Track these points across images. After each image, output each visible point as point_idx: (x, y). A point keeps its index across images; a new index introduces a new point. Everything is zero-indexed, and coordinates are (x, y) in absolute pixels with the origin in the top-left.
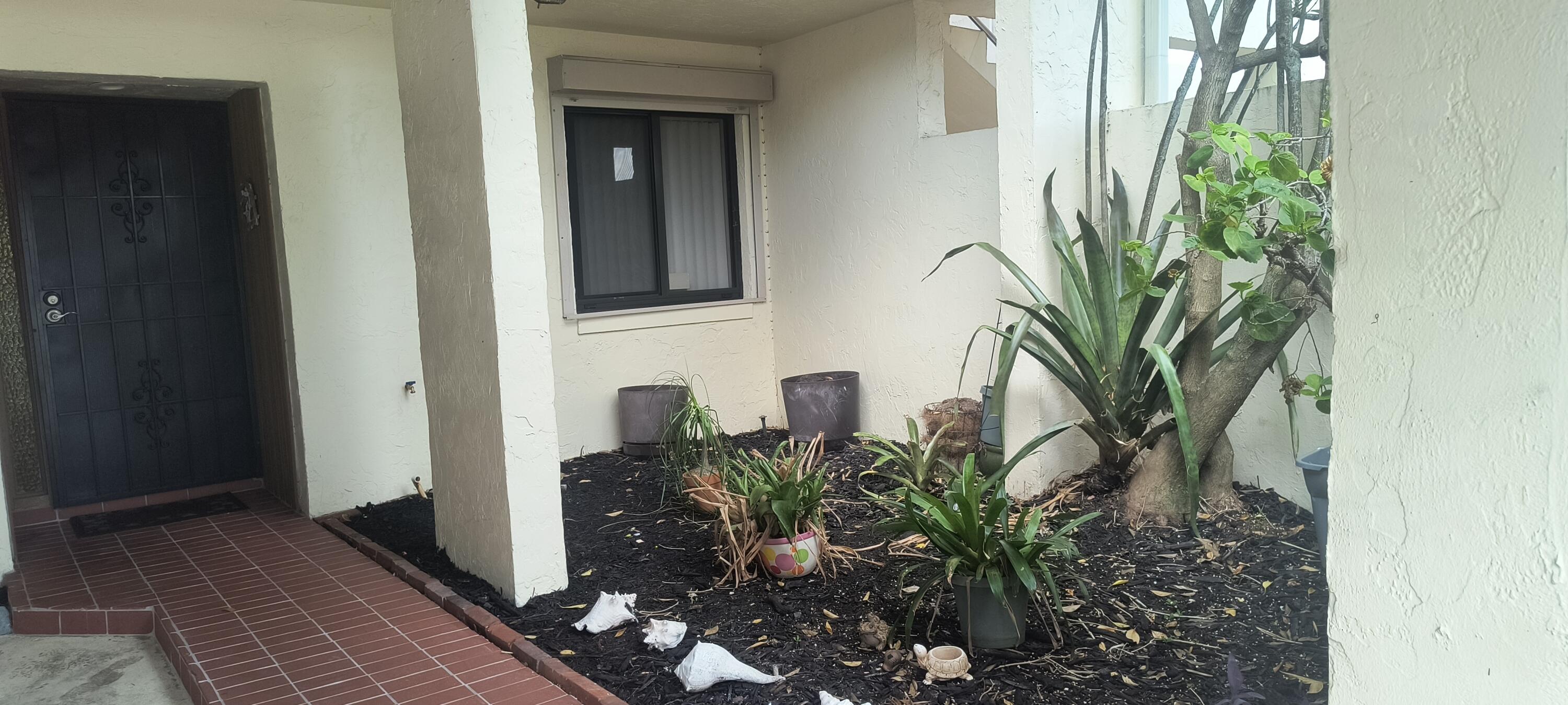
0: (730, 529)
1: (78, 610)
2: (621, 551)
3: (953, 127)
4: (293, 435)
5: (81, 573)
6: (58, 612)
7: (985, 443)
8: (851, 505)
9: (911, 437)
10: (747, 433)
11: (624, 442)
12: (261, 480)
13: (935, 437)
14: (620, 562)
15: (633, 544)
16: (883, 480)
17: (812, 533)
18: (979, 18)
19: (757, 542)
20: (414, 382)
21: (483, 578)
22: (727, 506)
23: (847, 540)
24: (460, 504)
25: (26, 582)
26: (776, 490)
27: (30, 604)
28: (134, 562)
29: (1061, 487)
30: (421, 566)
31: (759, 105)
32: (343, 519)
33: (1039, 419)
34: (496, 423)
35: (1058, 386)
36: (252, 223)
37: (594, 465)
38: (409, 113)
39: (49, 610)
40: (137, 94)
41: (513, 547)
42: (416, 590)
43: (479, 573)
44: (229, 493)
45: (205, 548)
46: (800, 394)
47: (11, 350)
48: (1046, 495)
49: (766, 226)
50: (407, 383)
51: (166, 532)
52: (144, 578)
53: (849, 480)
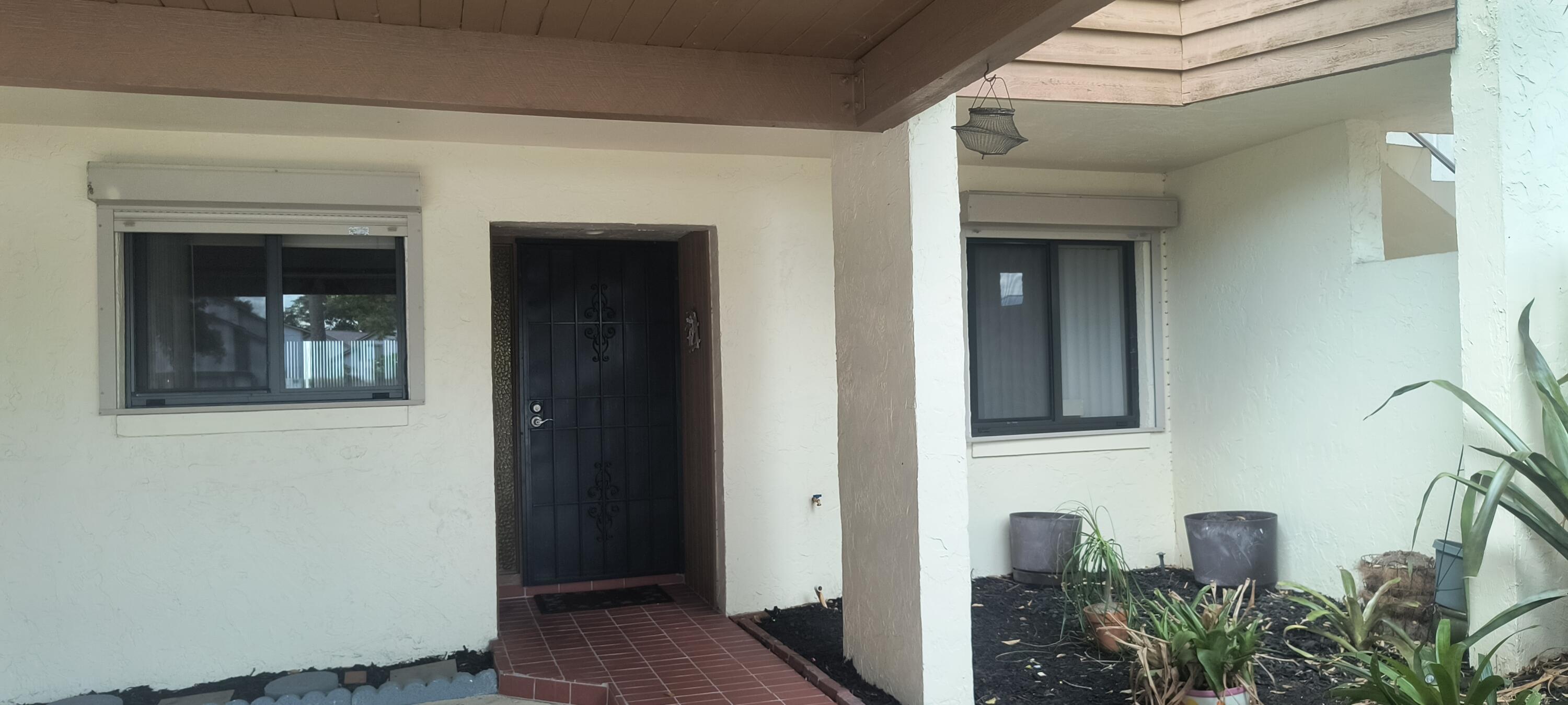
0: (1149, 674)
1: (548, 679)
2: (1023, 682)
3: (1393, 251)
4: (716, 538)
5: (547, 646)
6: (533, 680)
7: (1440, 605)
8: (1275, 661)
9: (1347, 592)
10: (1142, 570)
11: (1014, 569)
12: (683, 575)
13: (1377, 593)
14: (1024, 694)
15: (1035, 677)
16: (1311, 638)
17: (1242, 689)
18: (1421, 134)
19: (1178, 691)
20: (820, 496)
21: (890, 694)
22: (1146, 648)
23: (1276, 700)
24: (870, 618)
25: (507, 649)
26: (1201, 637)
27: (513, 670)
28: (587, 641)
29: (1547, 666)
30: (831, 673)
31: (1162, 232)
32: (755, 620)
33: (1516, 583)
34: (912, 543)
35: (1540, 547)
36: (693, 346)
37: (984, 589)
38: (841, 252)
39: (527, 676)
40: (611, 237)
41: (924, 667)
42: (828, 697)
43: (886, 689)
44: (656, 585)
45: (645, 634)
46: (1208, 533)
47: (503, 449)
48: (1527, 674)
49: (1166, 354)
50: (814, 496)
51: (610, 616)
52: (597, 656)
53: (1270, 633)
